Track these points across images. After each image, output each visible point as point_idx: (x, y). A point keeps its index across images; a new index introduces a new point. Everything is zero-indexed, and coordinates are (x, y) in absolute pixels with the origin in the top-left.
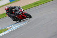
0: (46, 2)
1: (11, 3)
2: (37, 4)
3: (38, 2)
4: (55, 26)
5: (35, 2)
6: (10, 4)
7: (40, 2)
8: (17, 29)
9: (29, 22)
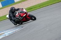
0: (41, 7)
1: (4, 8)
2: (31, 9)
3: (32, 7)
4: (51, 32)
5: (29, 7)
6: (2, 9)
7: (35, 7)
8: (10, 35)
9: (23, 28)
